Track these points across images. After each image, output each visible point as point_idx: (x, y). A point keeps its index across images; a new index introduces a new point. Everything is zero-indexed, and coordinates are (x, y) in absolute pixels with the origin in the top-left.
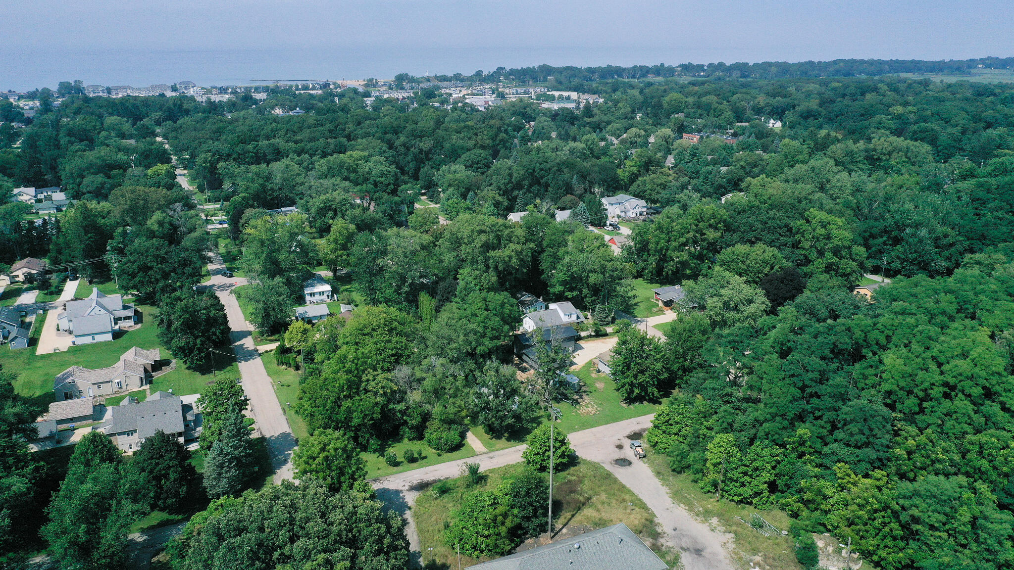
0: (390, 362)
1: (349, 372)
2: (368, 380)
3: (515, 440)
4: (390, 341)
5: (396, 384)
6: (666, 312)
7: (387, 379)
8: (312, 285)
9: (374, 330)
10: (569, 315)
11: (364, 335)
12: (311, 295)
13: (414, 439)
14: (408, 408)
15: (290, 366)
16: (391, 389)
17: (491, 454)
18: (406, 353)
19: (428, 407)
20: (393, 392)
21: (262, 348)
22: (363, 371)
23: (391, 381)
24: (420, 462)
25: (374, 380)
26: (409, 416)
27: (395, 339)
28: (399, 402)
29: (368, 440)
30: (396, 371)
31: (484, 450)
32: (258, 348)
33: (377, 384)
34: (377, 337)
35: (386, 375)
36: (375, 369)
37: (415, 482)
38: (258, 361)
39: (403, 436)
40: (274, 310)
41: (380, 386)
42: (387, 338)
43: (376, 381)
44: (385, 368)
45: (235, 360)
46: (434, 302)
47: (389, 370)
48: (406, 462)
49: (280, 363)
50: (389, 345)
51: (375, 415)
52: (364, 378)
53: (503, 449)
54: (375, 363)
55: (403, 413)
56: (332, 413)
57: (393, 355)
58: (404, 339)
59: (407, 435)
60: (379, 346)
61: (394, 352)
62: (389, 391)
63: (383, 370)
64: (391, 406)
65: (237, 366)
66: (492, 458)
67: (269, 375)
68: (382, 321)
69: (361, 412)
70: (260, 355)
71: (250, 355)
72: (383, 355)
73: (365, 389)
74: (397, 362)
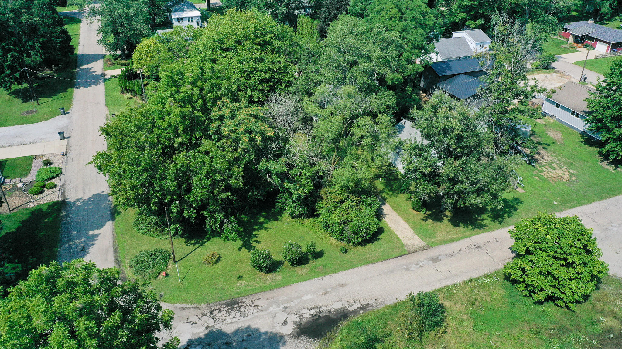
0: (262, 91)
1: (187, 100)
2: (222, 118)
3: (466, 224)
4: (262, 60)
5: (271, 126)
6: (578, 49)
7: (256, 117)
8: (182, 11)
9: (239, 42)
10: (482, 45)
11: (226, 50)
12: (180, 20)
13: (300, 216)
14: (291, 166)
15: (136, 95)
16: (263, 134)
17: (433, 252)
18: (286, 79)
19: (324, 164)
20: (266, 140)
21: (110, 73)
22: (214, 101)
23: (264, 120)
24: (313, 263)
25: (232, 118)
26: (292, 181)
27: (269, 57)
28: (277, 156)
29: (221, 225)
30: (271, 105)
31: (418, 242)
32: (106, 72)
33: (238, 125)
34: (243, 52)
35: (256, 109)
36: (235, 99)
37: (307, 315)
38: (101, 88)
39: (281, 212)
40: (122, 25)
41: (242, 129)
42: (258, 54)
43: (236, 121)
44: (255, 99)
45: (73, 85)
46: (317, 24)
47: (260, 102)
48: (287, 264)
49: (125, 90)
50: (260, 66)
51: (233, 182)
52: (215, 113)
53: (451, 241)
54: (234, 88)
55: (284, 176)
56: (152, 177)
57: (266, 81)
58: (283, 59)
59: (288, 210)
60: (245, 66)
61: (268, 76)
62: (258, 138)
63: (251, 101)
64: (262, 165)
65: (72, 92)
66: (436, 260)
67: (107, 105)
68: (251, 30)
69: (208, 176)
70: (106, 80)
71: (94, 80)
72: (252, 80)
73: (216, 133)
74: (272, 89)
